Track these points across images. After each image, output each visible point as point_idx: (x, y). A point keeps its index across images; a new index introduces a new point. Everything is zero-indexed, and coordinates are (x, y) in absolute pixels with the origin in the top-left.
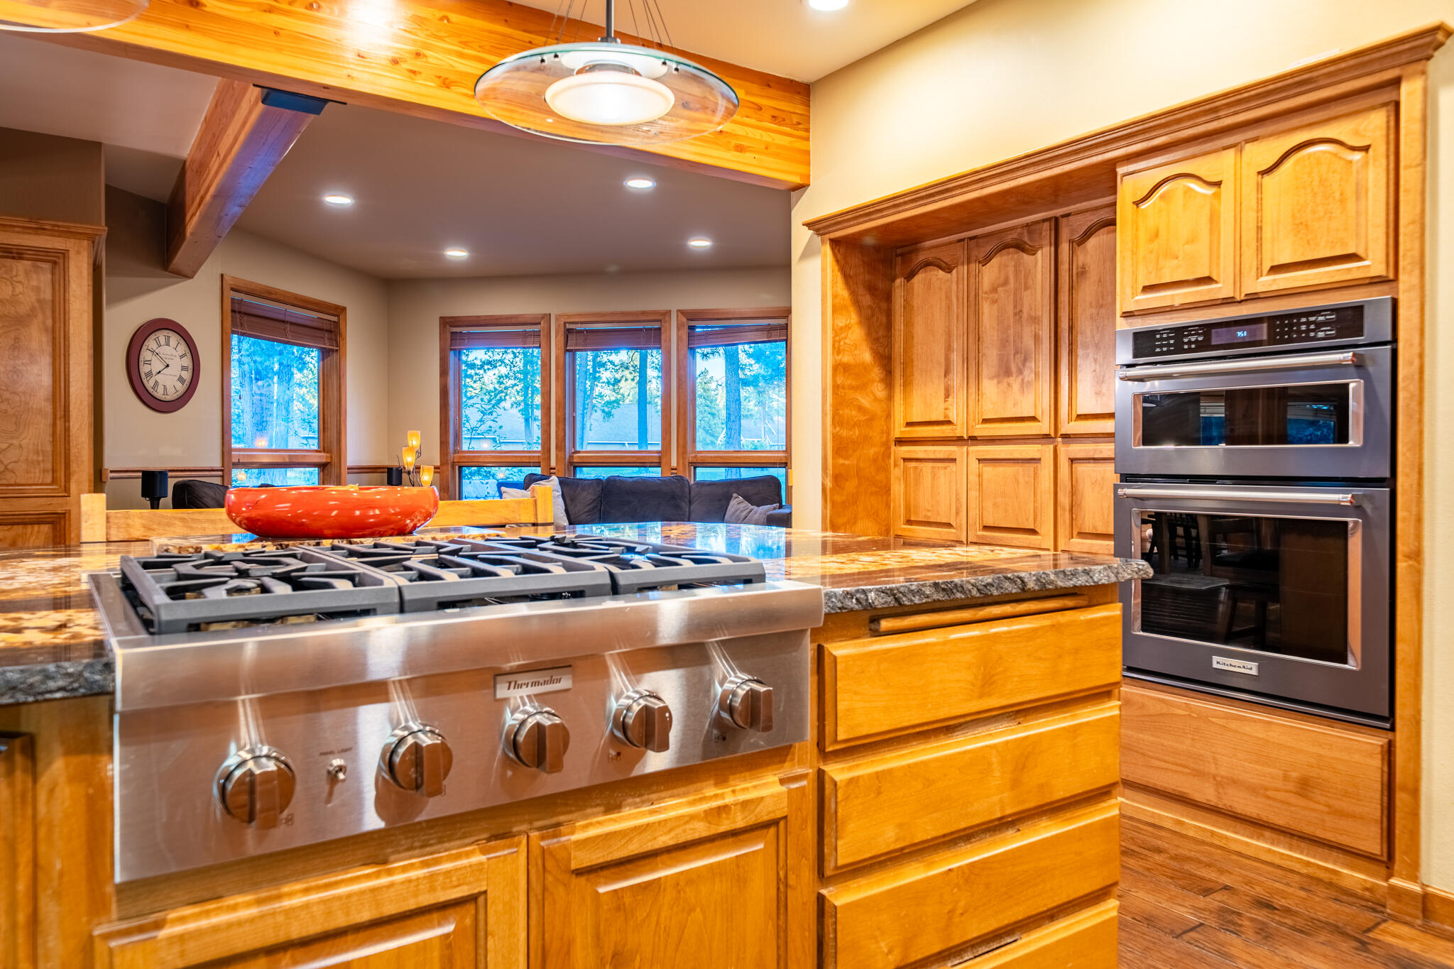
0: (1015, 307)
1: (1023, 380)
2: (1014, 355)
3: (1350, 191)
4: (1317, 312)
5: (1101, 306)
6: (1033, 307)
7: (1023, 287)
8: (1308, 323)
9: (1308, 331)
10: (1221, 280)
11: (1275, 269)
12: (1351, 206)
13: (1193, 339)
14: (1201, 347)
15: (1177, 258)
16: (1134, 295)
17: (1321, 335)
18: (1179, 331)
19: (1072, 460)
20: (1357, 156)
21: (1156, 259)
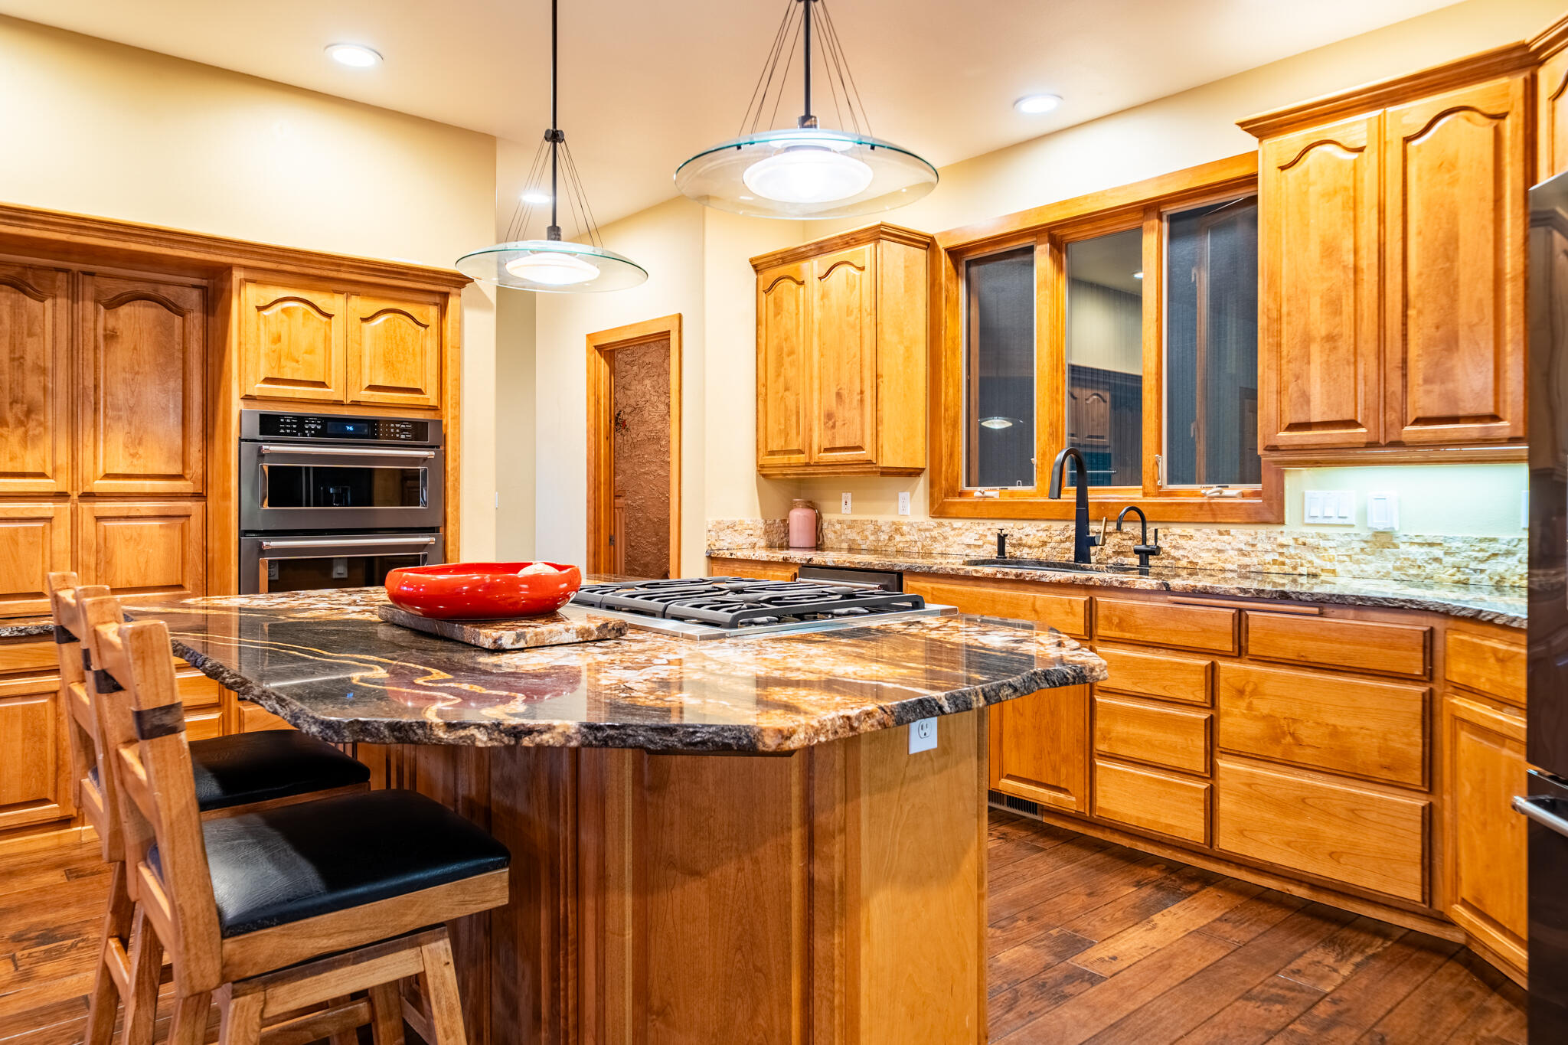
0: (12, 351)
1: (26, 432)
2: (11, 404)
3: (418, 349)
4: (401, 421)
5: (137, 373)
6: (41, 356)
7: (25, 332)
8: (395, 428)
9: (395, 433)
10: (333, 385)
11: (371, 388)
12: (418, 359)
13: (313, 426)
14: (318, 433)
15: (297, 362)
16: (256, 382)
17: (403, 436)
18: (301, 420)
19: (98, 519)
20: (422, 329)
21: (278, 358)
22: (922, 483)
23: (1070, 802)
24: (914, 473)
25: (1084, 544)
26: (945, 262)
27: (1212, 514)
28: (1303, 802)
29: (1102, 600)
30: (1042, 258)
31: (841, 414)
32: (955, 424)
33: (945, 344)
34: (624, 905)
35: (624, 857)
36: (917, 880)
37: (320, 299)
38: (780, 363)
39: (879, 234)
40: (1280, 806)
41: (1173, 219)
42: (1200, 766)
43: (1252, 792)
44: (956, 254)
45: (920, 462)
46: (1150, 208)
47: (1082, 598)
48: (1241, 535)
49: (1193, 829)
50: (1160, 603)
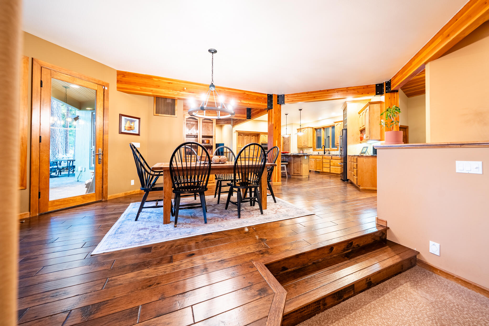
16: (261, 142)
21: (263, 140)
22: (312, 148)
23: (321, 171)
24: (312, 147)
25: (325, 153)
26: (314, 130)
27: (334, 150)
28: (335, 168)
29: (323, 156)
30: (322, 130)
31: (305, 143)
32: (315, 143)
33: (314, 136)
34: (293, 164)
35: (293, 162)
36: (305, 164)
37: (265, 135)
38: (299, 138)
39: (308, 128)
40: (334, 169)
41: (333, 127)
42: (329, 167)
43: (333, 168)
44: (315, 129)
45: (312, 146)
46: (330, 126)
47: (322, 156)
48: (336, 152)
49: (329, 171)
50: (327, 156)
